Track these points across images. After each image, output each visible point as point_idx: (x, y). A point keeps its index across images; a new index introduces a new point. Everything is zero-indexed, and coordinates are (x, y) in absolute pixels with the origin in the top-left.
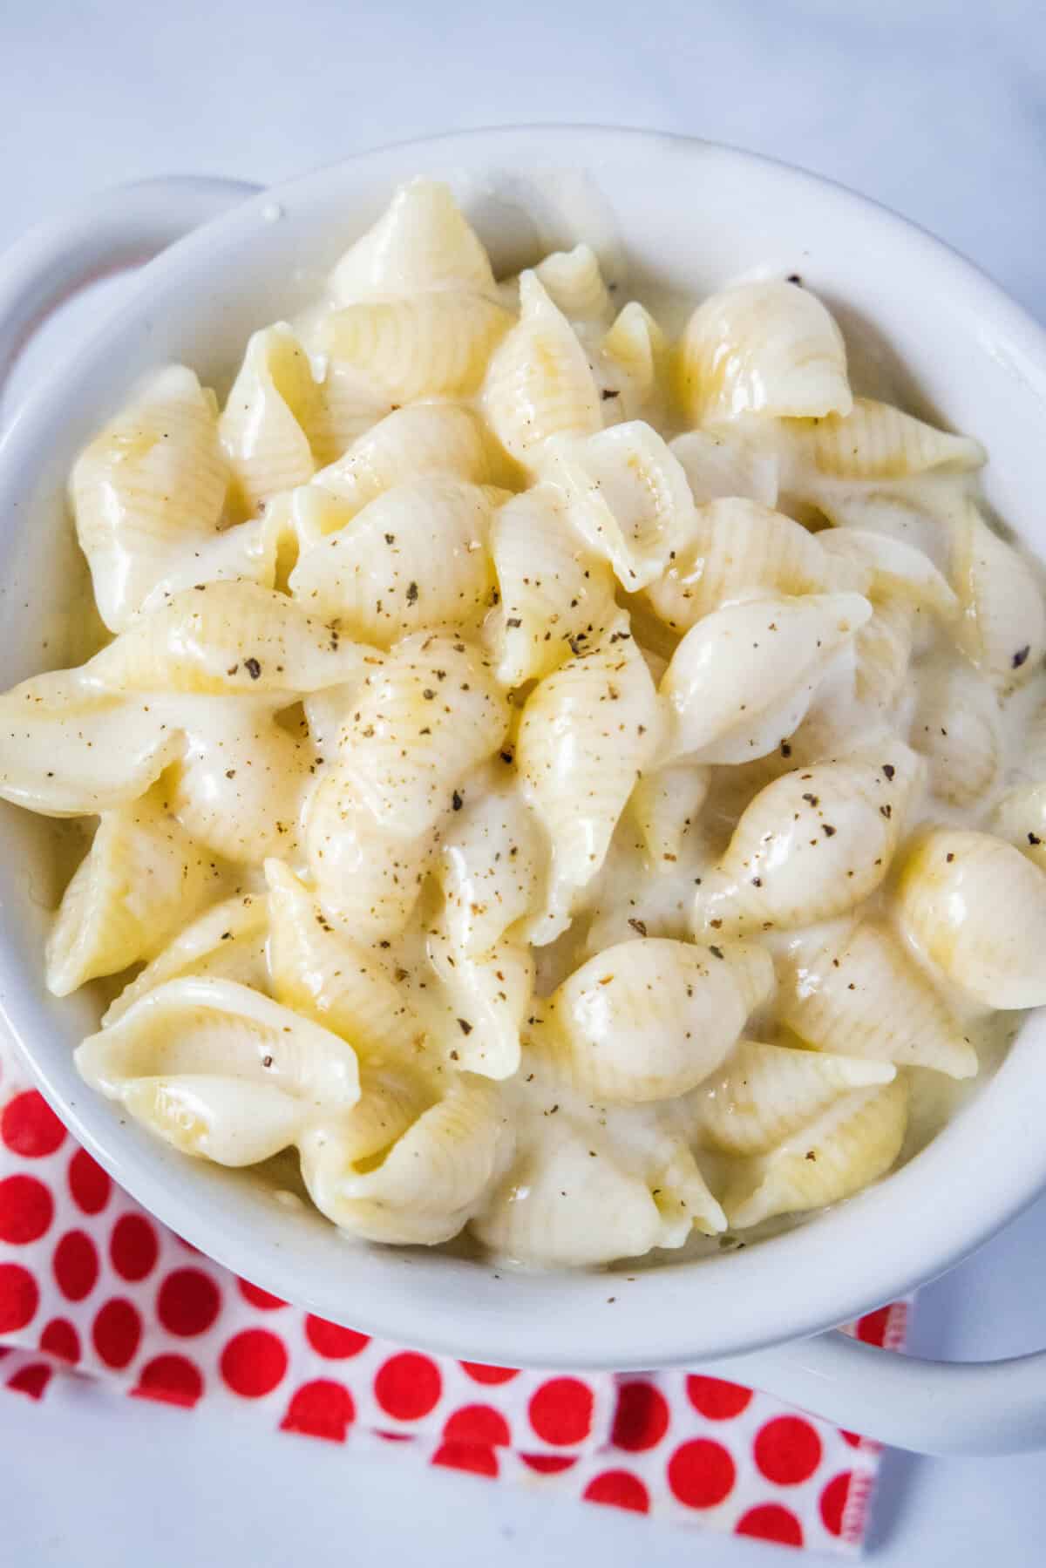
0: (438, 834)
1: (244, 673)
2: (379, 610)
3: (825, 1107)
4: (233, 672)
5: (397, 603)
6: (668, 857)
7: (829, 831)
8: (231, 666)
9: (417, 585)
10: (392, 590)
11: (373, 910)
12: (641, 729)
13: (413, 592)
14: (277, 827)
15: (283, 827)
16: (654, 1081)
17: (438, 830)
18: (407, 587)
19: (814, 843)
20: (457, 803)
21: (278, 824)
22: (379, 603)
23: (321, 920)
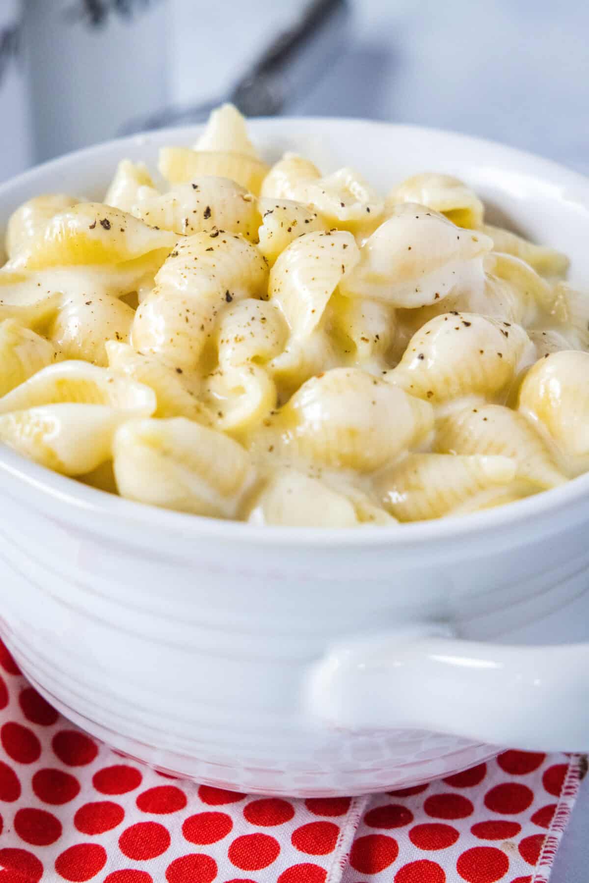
0: (216, 312)
1: (99, 227)
2: (187, 225)
3: (470, 493)
4: (93, 227)
5: (197, 220)
6: (363, 339)
7: (467, 324)
8: (92, 224)
9: (210, 208)
10: (195, 212)
11: (172, 340)
12: (345, 246)
13: (208, 213)
14: (116, 334)
15: (120, 336)
16: (353, 433)
17: (216, 309)
18: (205, 209)
19: (457, 329)
20: (229, 298)
21: (117, 333)
22: (187, 220)
23: (139, 353)
